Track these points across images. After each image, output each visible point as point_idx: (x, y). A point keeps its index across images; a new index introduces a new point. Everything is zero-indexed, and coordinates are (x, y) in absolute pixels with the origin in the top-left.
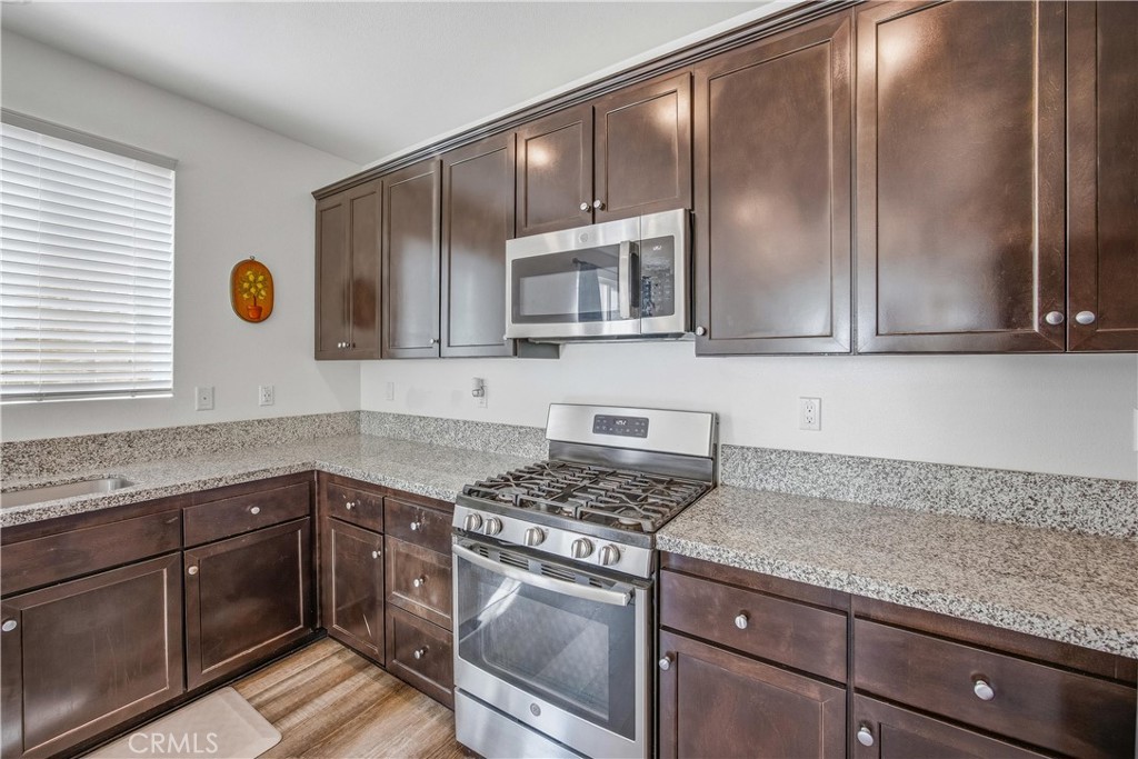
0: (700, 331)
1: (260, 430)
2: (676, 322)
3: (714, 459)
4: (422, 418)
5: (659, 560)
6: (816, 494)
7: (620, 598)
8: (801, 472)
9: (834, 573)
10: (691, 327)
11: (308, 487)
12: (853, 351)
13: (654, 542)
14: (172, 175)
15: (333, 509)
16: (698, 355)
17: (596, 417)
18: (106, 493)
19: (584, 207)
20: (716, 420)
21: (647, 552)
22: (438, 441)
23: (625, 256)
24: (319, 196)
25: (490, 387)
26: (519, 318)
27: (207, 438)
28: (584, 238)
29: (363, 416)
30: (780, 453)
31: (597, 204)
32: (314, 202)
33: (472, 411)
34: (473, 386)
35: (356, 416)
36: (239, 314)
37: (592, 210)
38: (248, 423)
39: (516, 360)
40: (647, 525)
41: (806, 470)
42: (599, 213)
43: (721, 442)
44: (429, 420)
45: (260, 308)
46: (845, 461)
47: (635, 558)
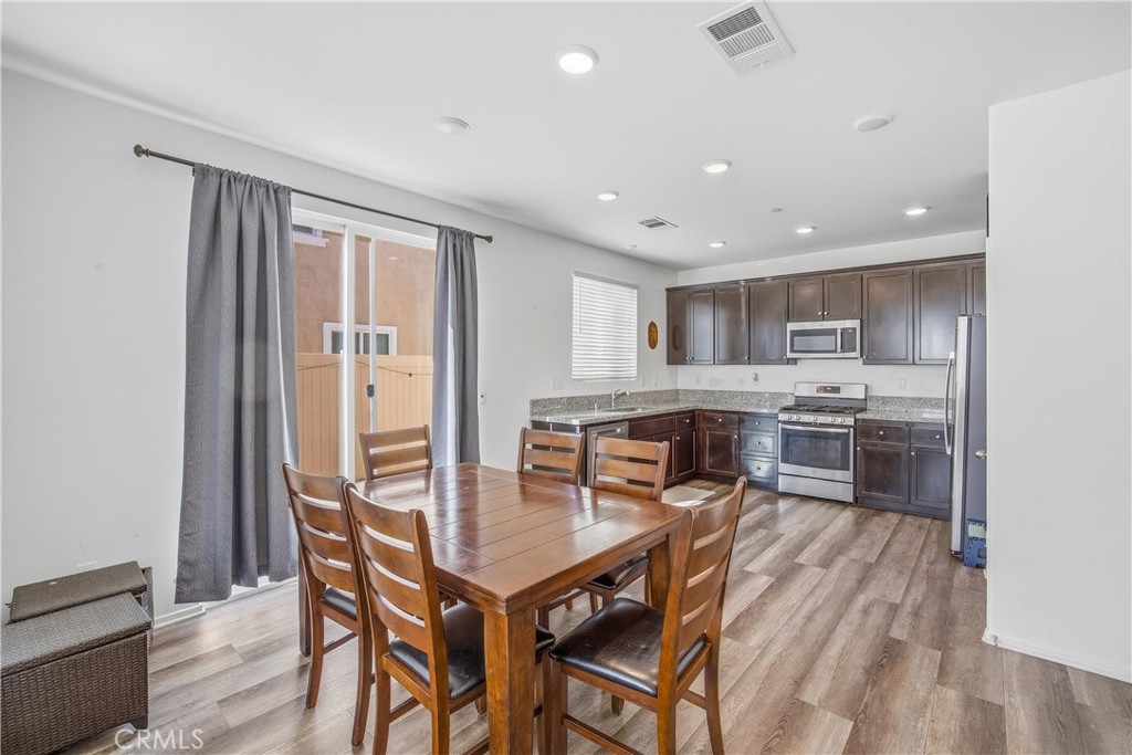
0: (865, 357)
1: (655, 395)
2: (856, 354)
3: (866, 400)
4: (720, 391)
5: (856, 421)
6: (904, 410)
8: (898, 404)
10: (862, 356)
11: (693, 415)
12: (914, 363)
13: (855, 416)
14: (636, 291)
15: (709, 423)
16: (863, 364)
17: (818, 387)
19: (820, 314)
20: (866, 387)
21: (853, 419)
22: (730, 400)
23: (839, 331)
24: (670, 291)
25: (761, 376)
26: (792, 351)
27: (645, 397)
29: (680, 392)
30: (891, 397)
31: (825, 313)
32: (665, 294)
33: (750, 387)
34: (753, 376)
35: (676, 391)
36: (650, 346)
37: (823, 314)
38: (653, 392)
39: (788, 365)
40: (852, 413)
41: (900, 402)
42: (826, 317)
43: (869, 394)
44: (726, 392)
45: (653, 344)
46: (913, 399)
47: (850, 421)
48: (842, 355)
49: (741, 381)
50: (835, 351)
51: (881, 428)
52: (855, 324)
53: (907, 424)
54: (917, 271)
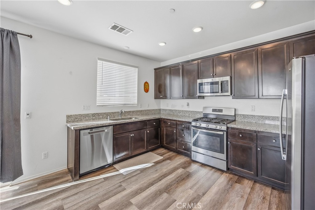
0: (233, 95)
1: (147, 111)
2: (229, 93)
3: (235, 116)
4: (175, 110)
5: (228, 128)
6: (254, 122)
7: (222, 133)
8: (251, 118)
9: (254, 128)
10: (231, 94)
11: (159, 121)
12: (259, 98)
13: (227, 125)
14: (137, 69)
15: (165, 125)
16: (233, 99)
17: (213, 109)
18: (133, 120)
19: (212, 75)
20: (235, 110)
21: (226, 127)
22: (178, 114)
23: (220, 83)
24: (155, 69)
25: (190, 104)
26: (200, 92)
27: (141, 112)
28: (212, 80)
29: (161, 110)
30: (247, 115)
31: (214, 74)
32: (154, 70)
33: (186, 108)
34: (187, 104)
35: (160, 110)
36: (145, 91)
37: (213, 75)
38: (146, 110)
39: (199, 99)
40: (226, 123)
41: (252, 118)
42: (214, 76)
43: (236, 113)
44: (177, 110)
45: (147, 90)
46: (259, 116)
47: (224, 128)
48: (222, 94)
49: (183, 106)
50: (218, 92)
51: (241, 133)
52: (228, 78)
53: (255, 132)
54: (259, 49)
